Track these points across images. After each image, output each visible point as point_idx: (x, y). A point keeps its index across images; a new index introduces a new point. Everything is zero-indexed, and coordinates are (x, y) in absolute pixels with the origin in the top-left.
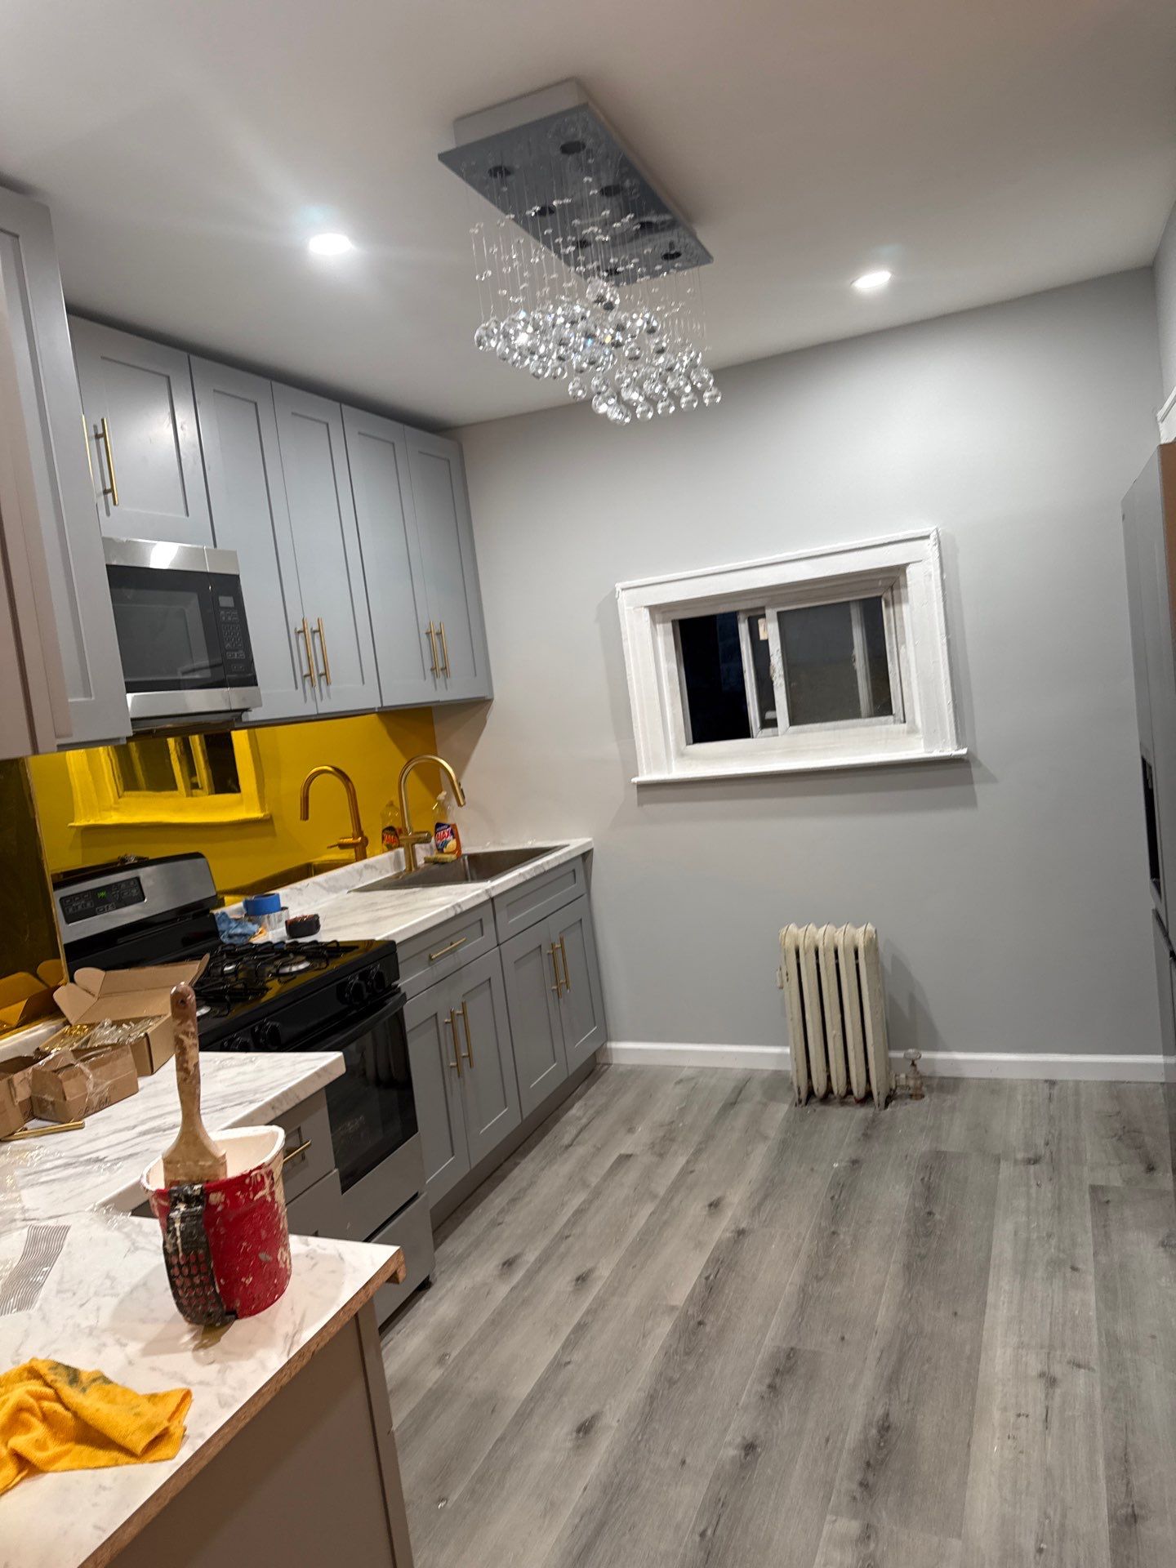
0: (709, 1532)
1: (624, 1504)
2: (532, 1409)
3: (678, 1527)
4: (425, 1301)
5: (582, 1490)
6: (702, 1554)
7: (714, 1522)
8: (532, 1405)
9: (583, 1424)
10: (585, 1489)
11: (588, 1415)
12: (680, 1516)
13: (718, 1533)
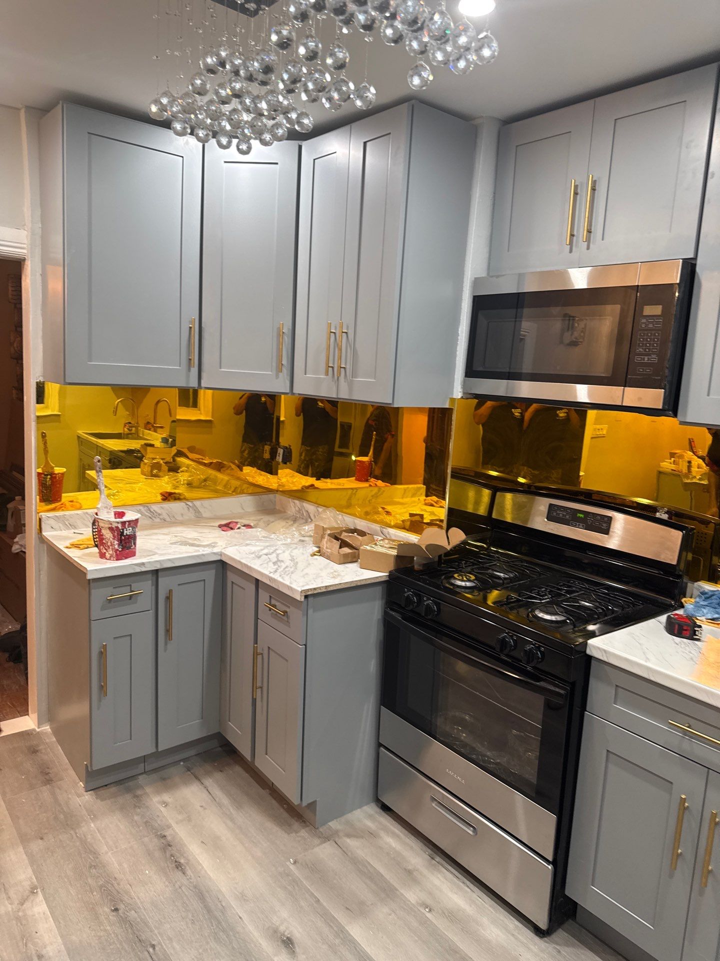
0: (151, 950)
1: (212, 928)
2: (331, 927)
3: (170, 939)
4: (515, 925)
5: (241, 916)
6: (144, 938)
7: (154, 957)
8: (335, 928)
9: (292, 943)
10: (240, 918)
11: (297, 950)
12: (175, 944)
13: (146, 953)
